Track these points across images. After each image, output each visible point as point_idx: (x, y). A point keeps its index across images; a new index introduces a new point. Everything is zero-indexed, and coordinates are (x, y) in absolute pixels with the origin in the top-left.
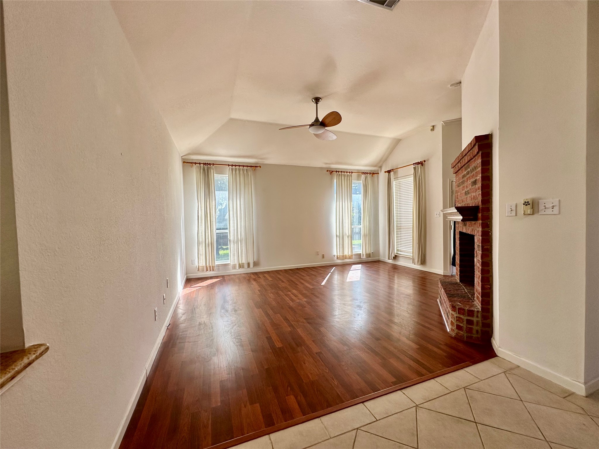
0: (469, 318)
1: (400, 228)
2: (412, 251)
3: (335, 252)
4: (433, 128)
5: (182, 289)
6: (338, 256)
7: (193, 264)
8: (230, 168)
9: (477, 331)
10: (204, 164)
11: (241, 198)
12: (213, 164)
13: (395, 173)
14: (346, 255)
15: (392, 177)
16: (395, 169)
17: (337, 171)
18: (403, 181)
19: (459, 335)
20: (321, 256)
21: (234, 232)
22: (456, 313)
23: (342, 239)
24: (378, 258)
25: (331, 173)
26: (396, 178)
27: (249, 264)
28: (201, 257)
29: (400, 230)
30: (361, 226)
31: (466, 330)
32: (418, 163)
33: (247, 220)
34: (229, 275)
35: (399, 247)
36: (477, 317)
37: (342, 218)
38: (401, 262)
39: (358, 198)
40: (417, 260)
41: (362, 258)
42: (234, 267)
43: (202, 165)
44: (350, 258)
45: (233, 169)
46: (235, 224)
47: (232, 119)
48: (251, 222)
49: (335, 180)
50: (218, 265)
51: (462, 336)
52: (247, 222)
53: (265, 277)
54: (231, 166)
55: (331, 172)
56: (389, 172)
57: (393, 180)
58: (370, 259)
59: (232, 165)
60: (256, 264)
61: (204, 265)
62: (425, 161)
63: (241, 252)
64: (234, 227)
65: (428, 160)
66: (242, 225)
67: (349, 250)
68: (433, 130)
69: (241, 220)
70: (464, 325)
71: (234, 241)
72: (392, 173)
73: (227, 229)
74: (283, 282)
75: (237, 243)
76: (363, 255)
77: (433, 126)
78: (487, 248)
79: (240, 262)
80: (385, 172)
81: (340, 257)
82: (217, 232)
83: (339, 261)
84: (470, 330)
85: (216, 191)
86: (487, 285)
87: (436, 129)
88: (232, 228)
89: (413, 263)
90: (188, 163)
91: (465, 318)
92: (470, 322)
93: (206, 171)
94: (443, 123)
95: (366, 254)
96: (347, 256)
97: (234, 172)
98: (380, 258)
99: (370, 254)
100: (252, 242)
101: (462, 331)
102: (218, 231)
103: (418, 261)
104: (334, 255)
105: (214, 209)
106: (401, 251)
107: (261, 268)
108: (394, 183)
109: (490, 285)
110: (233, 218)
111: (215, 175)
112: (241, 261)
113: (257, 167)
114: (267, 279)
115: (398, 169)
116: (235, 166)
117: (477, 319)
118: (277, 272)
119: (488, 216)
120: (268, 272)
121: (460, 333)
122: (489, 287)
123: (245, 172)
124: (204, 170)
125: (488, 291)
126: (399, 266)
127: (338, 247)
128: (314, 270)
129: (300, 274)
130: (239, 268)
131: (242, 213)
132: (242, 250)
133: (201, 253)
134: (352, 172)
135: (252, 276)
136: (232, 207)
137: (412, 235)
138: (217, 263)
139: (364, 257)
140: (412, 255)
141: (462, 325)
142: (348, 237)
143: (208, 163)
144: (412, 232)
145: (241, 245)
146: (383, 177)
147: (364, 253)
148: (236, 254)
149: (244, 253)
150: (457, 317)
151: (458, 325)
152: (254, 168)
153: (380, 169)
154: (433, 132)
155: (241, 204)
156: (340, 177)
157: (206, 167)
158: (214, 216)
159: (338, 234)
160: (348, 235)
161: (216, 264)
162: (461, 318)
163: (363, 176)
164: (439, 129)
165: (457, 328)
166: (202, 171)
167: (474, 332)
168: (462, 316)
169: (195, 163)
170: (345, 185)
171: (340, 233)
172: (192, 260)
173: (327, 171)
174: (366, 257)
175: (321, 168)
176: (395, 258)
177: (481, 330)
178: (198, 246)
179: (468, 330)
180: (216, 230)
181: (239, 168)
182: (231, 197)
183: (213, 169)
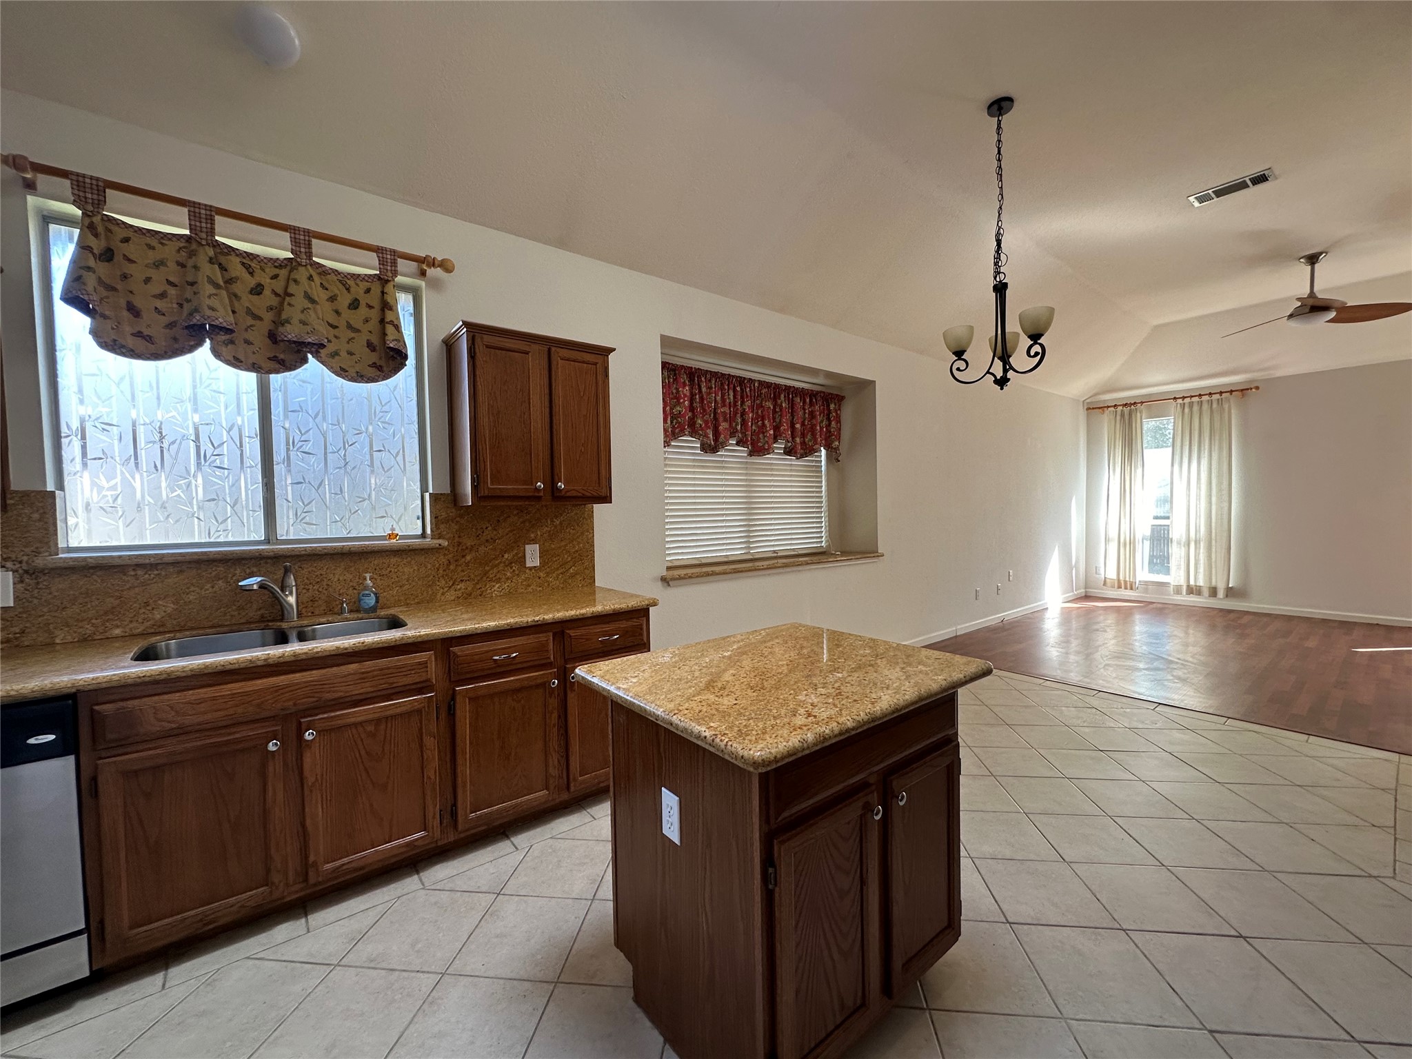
7: (1096, 572)
8: (1177, 403)
10: (1125, 405)
12: (1141, 401)
27: (1213, 592)
42: (1178, 590)
43: (1119, 408)
45: (1185, 403)
50: (1144, 582)
54: (1180, 399)
59: (1183, 397)
60: (1233, 593)
61: (1115, 577)
63: (1196, 563)
66: (1201, 511)
71: (1181, 541)
75: (1188, 546)
79: (1191, 582)
85: (1145, 449)
88: (1176, 517)
90: (1095, 408)
93: (1127, 417)
97: (1187, 410)
111: (1145, 421)
112: (1195, 580)
113: (1247, 389)
123: (1215, 407)
124: (1123, 414)
130: (1189, 595)
132: (1200, 559)
138: (1141, 577)
145: (1195, 550)
148: (1182, 567)
152: (1240, 393)
157: (1127, 409)
166: (1119, 416)
169: (1109, 407)
172: (1095, 566)
178: (1106, 544)
181: (1199, 399)
182: (1177, 457)
183: (1140, 413)
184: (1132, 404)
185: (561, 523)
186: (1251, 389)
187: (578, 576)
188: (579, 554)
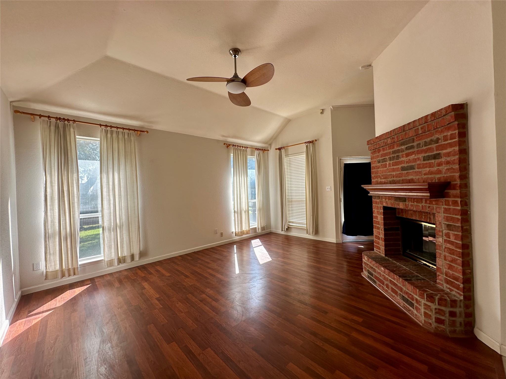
0: (452, 309)
1: (291, 202)
2: (306, 222)
3: (234, 228)
4: (323, 112)
5: (9, 325)
6: (237, 233)
7: (35, 269)
8: (102, 129)
9: (461, 323)
10: (57, 119)
11: (121, 170)
12: (74, 121)
13: (286, 151)
14: (243, 230)
15: (284, 154)
16: (285, 147)
17: (233, 145)
18: (293, 158)
19: (440, 330)
20: (219, 234)
21: (110, 216)
22: (435, 304)
23: (240, 215)
24: (270, 230)
25: (227, 147)
26: (287, 155)
27: (132, 257)
28: (52, 257)
29: (291, 203)
30: (256, 200)
31: (449, 324)
32: (310, 142)
33: (129, 199)
34: (102, 276)
35: (291, 219)
36: (460, 307)
37: (239, 193)
38: (294, 233)
39: (253, 173)
40: (311, 231)
41: (257, 232)
42: (110, 263)
43: (53, 120)
44: (247, 233)
45: (107, 130)
46: (112, 206)
47: (108, 59)
48: (136, 201)
49: (231, 154)
50: (84, 265)
51: (444, 331)
52: (129, 202)
53: (157, 271)
54: (104, 127)
55: (228, 145)
56: (280, 149)
57: (284, 157)
58: (264, 232)
59: (106, 126)
60: (143, 254)
61: (58, 267)
62: (316, 141)
63: (121, 242)
64: (110, 209)
65: (318, 140)
66: (122, 205)
67: (246, 225)
68: (322, 113)
69: (121, 199)
70: (446, 318)
71: (110, 228)
72: (283, 151)
73: (97, 212)
74: (187, 276)
75: (115, 231)
76: (258, 228)
77: (323, 110)
78: (467, 228)
79: (119, 256)
80: (276, 149)
81: (238, 233)
82: (80, 218)
83: (237, 238)
84: (453, 323)
85: (79, 159)
86: (467, 269)
87: (325, 113)
88: (106, 211)
89: (307, 233)
90: (24, 113)
91: (447, 310)
92: (452, 314)
93: (61, 130)
94: (332, 108)
95: (261, 228)
96: (245, 231)
97: (109, 135)
98: (271, 230)
99: (264, 227)
100: (137, 227)
101: (444, 325)
102: (82, 216)
103: (313, 232)
104: (232, 232)
105: (75, 185)
106: (292, 223)
107: (150, 259)
108: (285, 160)
109: (470, 269)
110: (108, 197)
111: (77, 137)
112: (122, 253)
113: (143, 131)
114: (163, 275)
115: (289, 147)
116: (111, 127)
117: (460, 309)
118: (172, 260)
119: (466, 193)
120: (160, 263)
121: (441, 327)
122: (470, 271)
123: (126, 136)
124: (57, 127)
125: (468, 276)
126: (291, 237)
127: (236, 223)
128: (213, 251)
129: (202, 260)
130: (118, 264)
131: (122, 190)
132: (123, 239)
133: (52, 252)
134: (247, 147)
135: (139, 272)
136: (106, 182)
137: (305, 208)
138: (81, 261)
139: (259, 231)
140: (305, 226)
141: (443, 318)
142: (245, 212)
143: (64, 119)
144: (305, 204)
145: (120, 232)
146: (273, 154)
147: (259, 227)
148: (113, 246)
149: (125, 242)
150: (436, 309)
151: (438, 318)
152: (139, 132)
153: (269, 146)
154: (323, 115)
155: (121, 177)
156: (237, 151)
157: (60, 124)
158: (76, 195)
159: (236, 210)
160: (245, 210)
161: (80, 263)
162: (442, 310)
163: (256, 152)
164: (328, 113)
165: (436, 322)
166: (53, 128)
167: (458, 324)
168: (443, 308)
169: (40, 116)
170: (242, 159)
171: (238, 209)
172: (33, 264)
173: (224, 144)
174: (261, 231)
175: (218, 141)
176: (288, 229)
177: (464, 321)
178: (45, 241)
179: (451, 323)
180: (80, 215)
181: (116, 130)
182: (104, 168)
183: (73, 128)
184: (66, 120)
186: (145, 132)
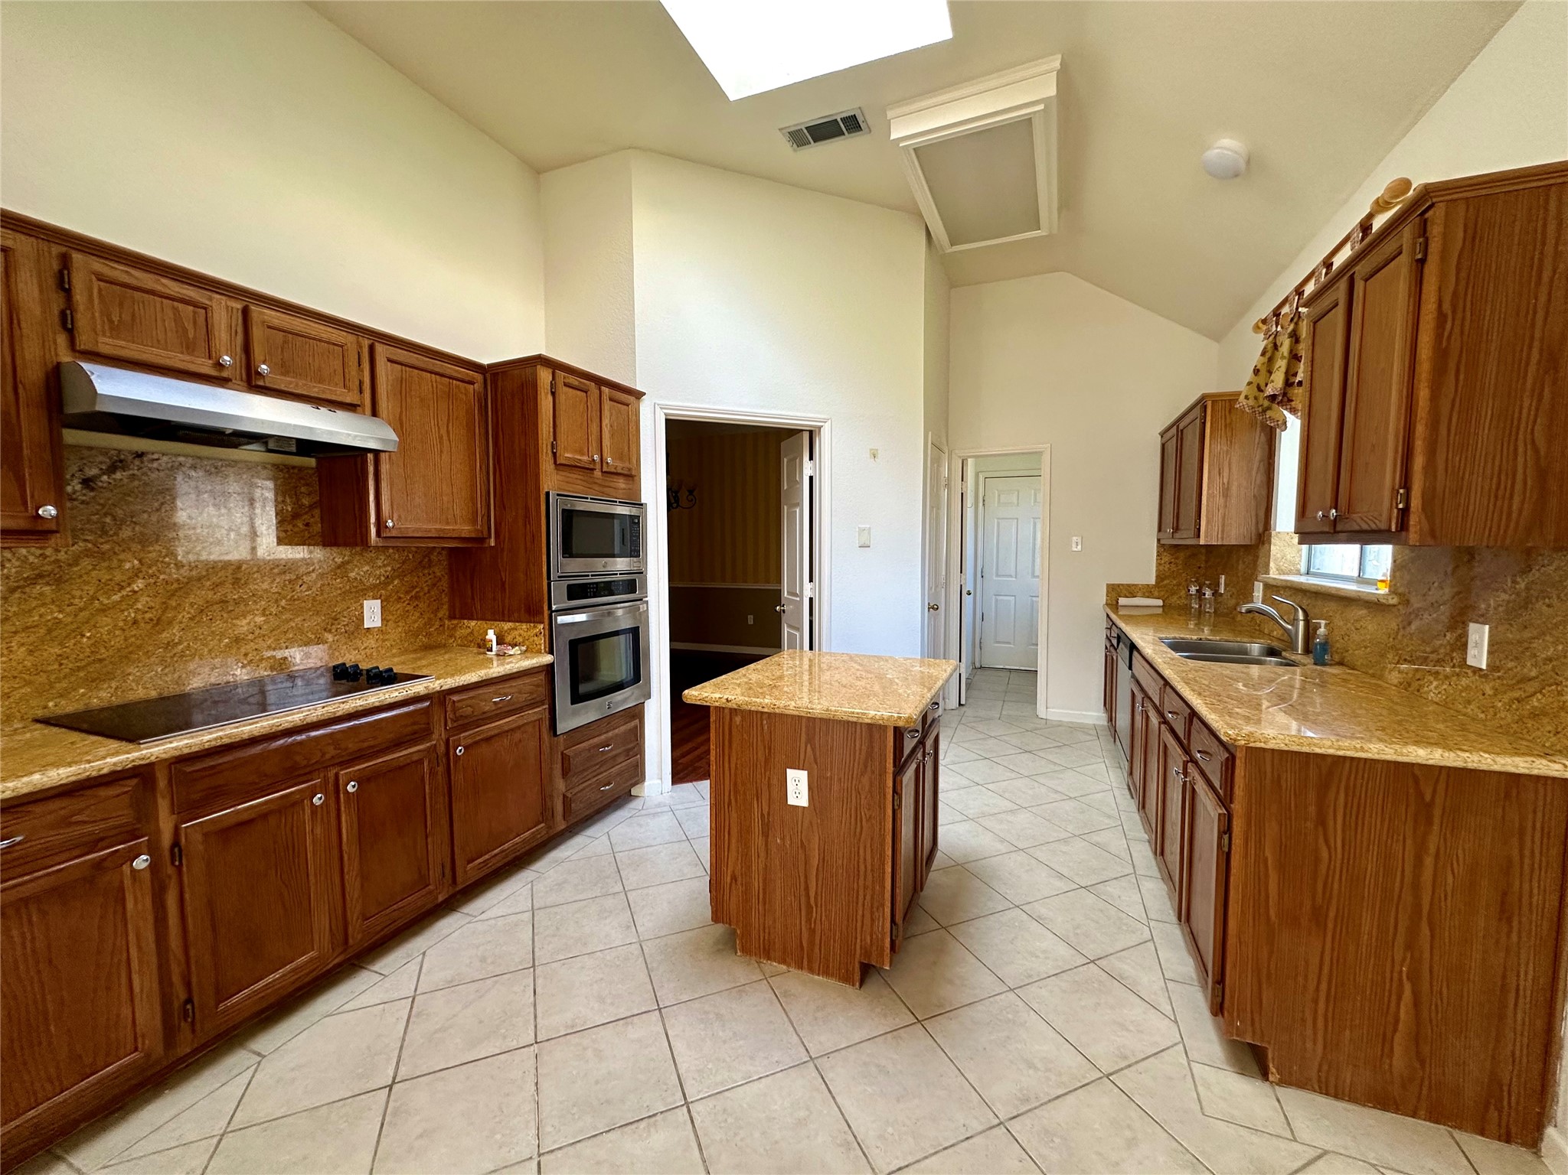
185: (1528, 589)
187: (1545, 720)
188: (1553, 669)
